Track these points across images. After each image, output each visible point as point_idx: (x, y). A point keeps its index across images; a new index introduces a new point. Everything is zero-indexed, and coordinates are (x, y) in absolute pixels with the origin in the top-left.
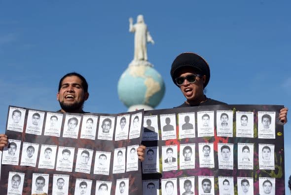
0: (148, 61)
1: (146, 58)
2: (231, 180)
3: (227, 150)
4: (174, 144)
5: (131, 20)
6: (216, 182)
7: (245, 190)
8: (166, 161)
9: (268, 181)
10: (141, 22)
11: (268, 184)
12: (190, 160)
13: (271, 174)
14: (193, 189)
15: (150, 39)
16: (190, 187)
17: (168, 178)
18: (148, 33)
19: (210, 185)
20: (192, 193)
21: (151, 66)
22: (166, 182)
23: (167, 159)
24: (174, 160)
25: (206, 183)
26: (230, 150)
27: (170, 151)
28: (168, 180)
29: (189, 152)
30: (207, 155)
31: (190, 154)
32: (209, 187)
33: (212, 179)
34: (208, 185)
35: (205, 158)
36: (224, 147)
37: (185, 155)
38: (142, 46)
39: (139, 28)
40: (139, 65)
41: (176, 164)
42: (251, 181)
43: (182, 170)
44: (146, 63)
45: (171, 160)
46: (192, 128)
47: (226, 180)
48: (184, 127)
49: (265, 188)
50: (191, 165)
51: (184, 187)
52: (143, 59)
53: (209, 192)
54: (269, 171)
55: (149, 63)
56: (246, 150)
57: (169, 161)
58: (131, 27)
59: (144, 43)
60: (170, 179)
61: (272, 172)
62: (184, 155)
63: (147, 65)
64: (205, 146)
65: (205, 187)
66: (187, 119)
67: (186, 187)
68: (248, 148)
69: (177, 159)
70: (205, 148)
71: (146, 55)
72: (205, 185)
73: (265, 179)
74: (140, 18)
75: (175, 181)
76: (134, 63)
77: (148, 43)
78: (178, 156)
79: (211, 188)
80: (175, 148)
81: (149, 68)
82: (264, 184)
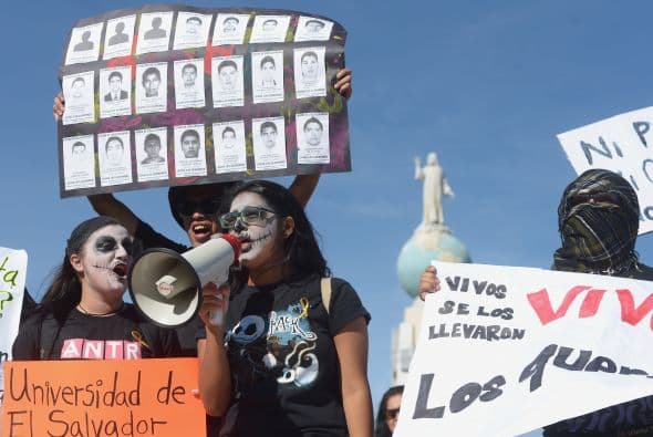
0: (444, 224)
1: (441, 220)
2: (239, 127)
3: (231, 68)
4: (126, 64)
5: (417, 161)
6: (209, 134)
7: (270, 144)
8: (108, 98)
9: (314, 120)
10: (433, 164)
11: (314, 125)
12: (157, 94)
13: (319, 106)
14: (163, 152)
15: (447, 189)
16: (157, 148)
17: (110, 131)
18: (445, 181)
19: (197, 141)
20: (163, 160)
21: (449, 233)
22: (107, 138)
23: (110, 94)
24: (124, 95)
25: (190, 138)
26: (236, 67)
27: (115, 78)
28: (110, 135)
29: (155, 80)
30: (190, 84)
31: (156, 83)
32: (195, 146)
33: (200, 129)
34: (194, 142)
35: (187, 90)
36: (225, 64)
37: (147, 85)
38: (435, 203)
39: (431, 173)
40: (429, 232)
41: (127, 103)
42: (280, 123)
43: (141, 115)
44: (441, 227)
45: (119, 96)
46: (164, 36)
47: (228, 129)
48: (149, 35)
49: (309, 134)
50: (159, 104)
51: (145, 149)
52: (437, 222)
53: (196, 156)
54: (316, 100)
55: (447, 228)
56: (268, 64)
57: (113, 97)
58: (418, 171)
59: (439, 196)
60: (116, 134)
61: (322, 101)
62: (144, 85)
63: (444, 231)
64: (186, 67)
65: (187, 147)
66: (157, 22)
67: (149, 149)
68: (272, 60)
69: (129, 94)
70: (187, 70)
71: (441, 214)
72: (187, 143)
73: (308, 116)
74: (432, 157)
75: (125, 136)
76: (423, 228)
77: (444, 196)
78: (133, 88)
79: (199, 148)
80: (126, 72)
81: (445, 235)
82: (305, 127)
